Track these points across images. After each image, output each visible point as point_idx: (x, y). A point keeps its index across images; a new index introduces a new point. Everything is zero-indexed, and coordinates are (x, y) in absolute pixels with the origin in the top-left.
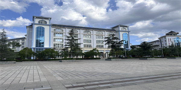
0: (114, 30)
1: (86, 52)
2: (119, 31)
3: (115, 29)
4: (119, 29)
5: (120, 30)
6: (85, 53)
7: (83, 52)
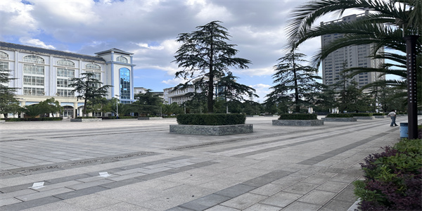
0: (102, 59)
1: (29, 104)
2: (112, 63)
3: (104, 57)
4: (112, 58)
5: (115, 60)
6: (26, 106)
7: (22, 105)
